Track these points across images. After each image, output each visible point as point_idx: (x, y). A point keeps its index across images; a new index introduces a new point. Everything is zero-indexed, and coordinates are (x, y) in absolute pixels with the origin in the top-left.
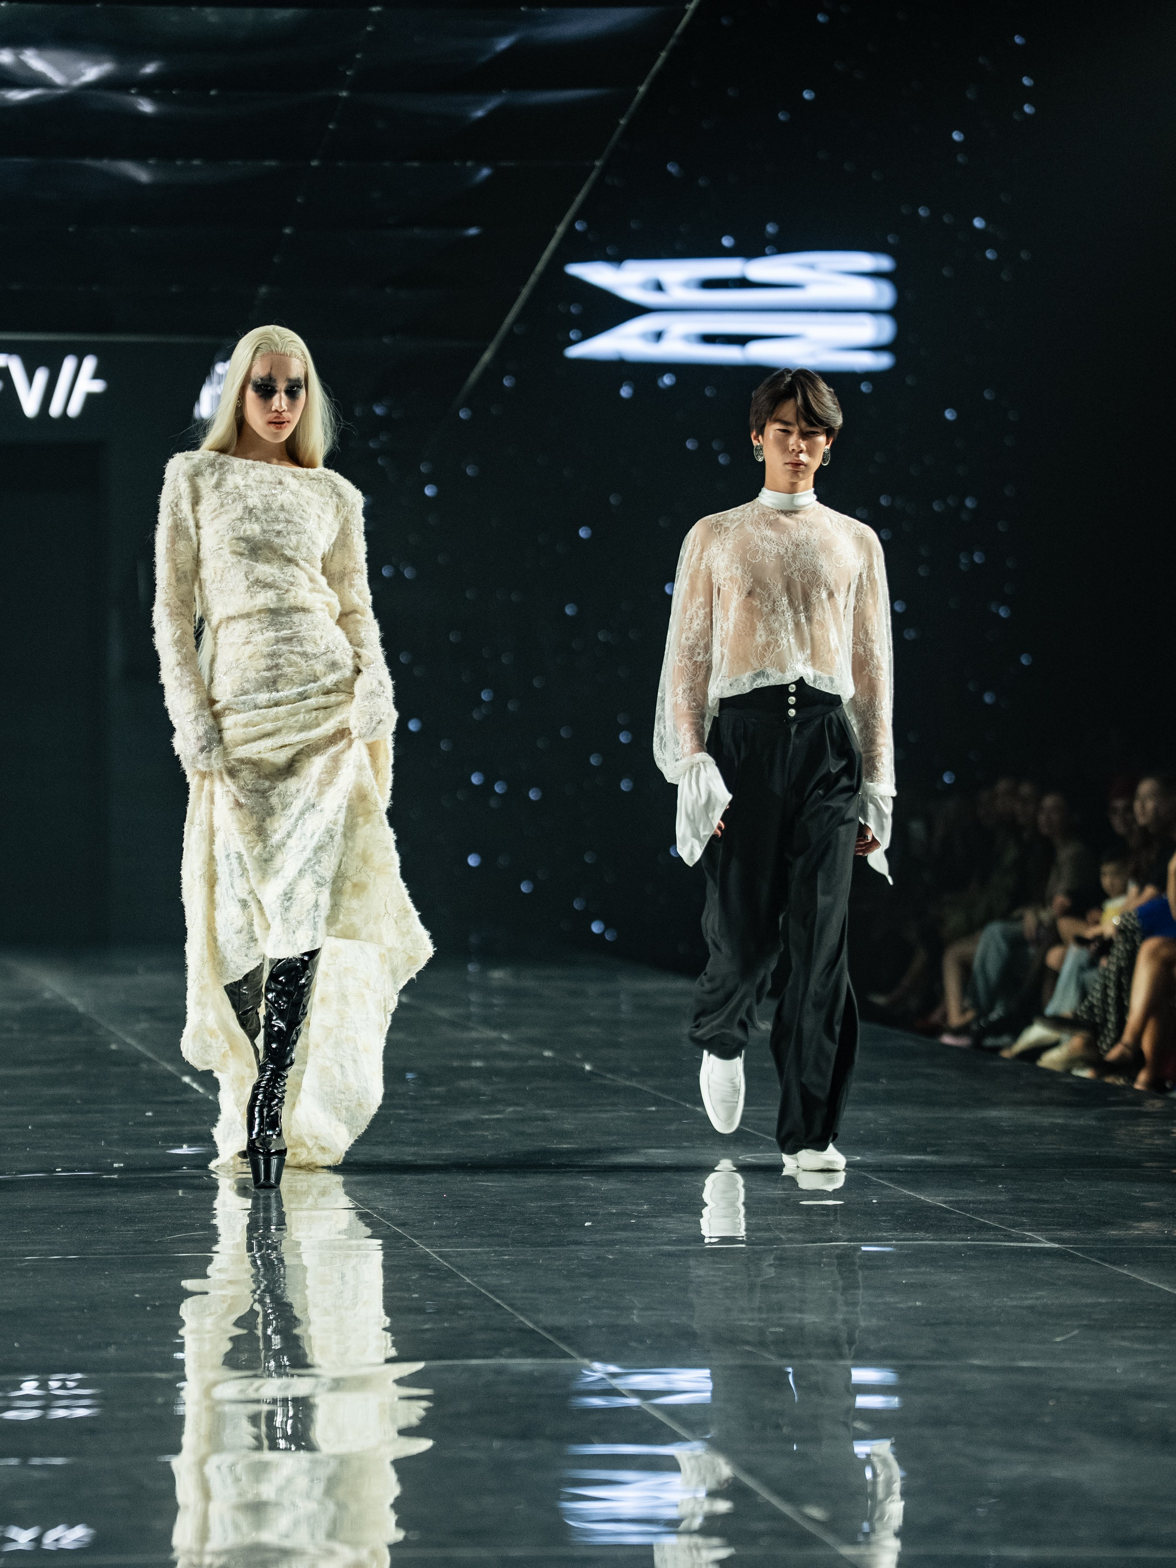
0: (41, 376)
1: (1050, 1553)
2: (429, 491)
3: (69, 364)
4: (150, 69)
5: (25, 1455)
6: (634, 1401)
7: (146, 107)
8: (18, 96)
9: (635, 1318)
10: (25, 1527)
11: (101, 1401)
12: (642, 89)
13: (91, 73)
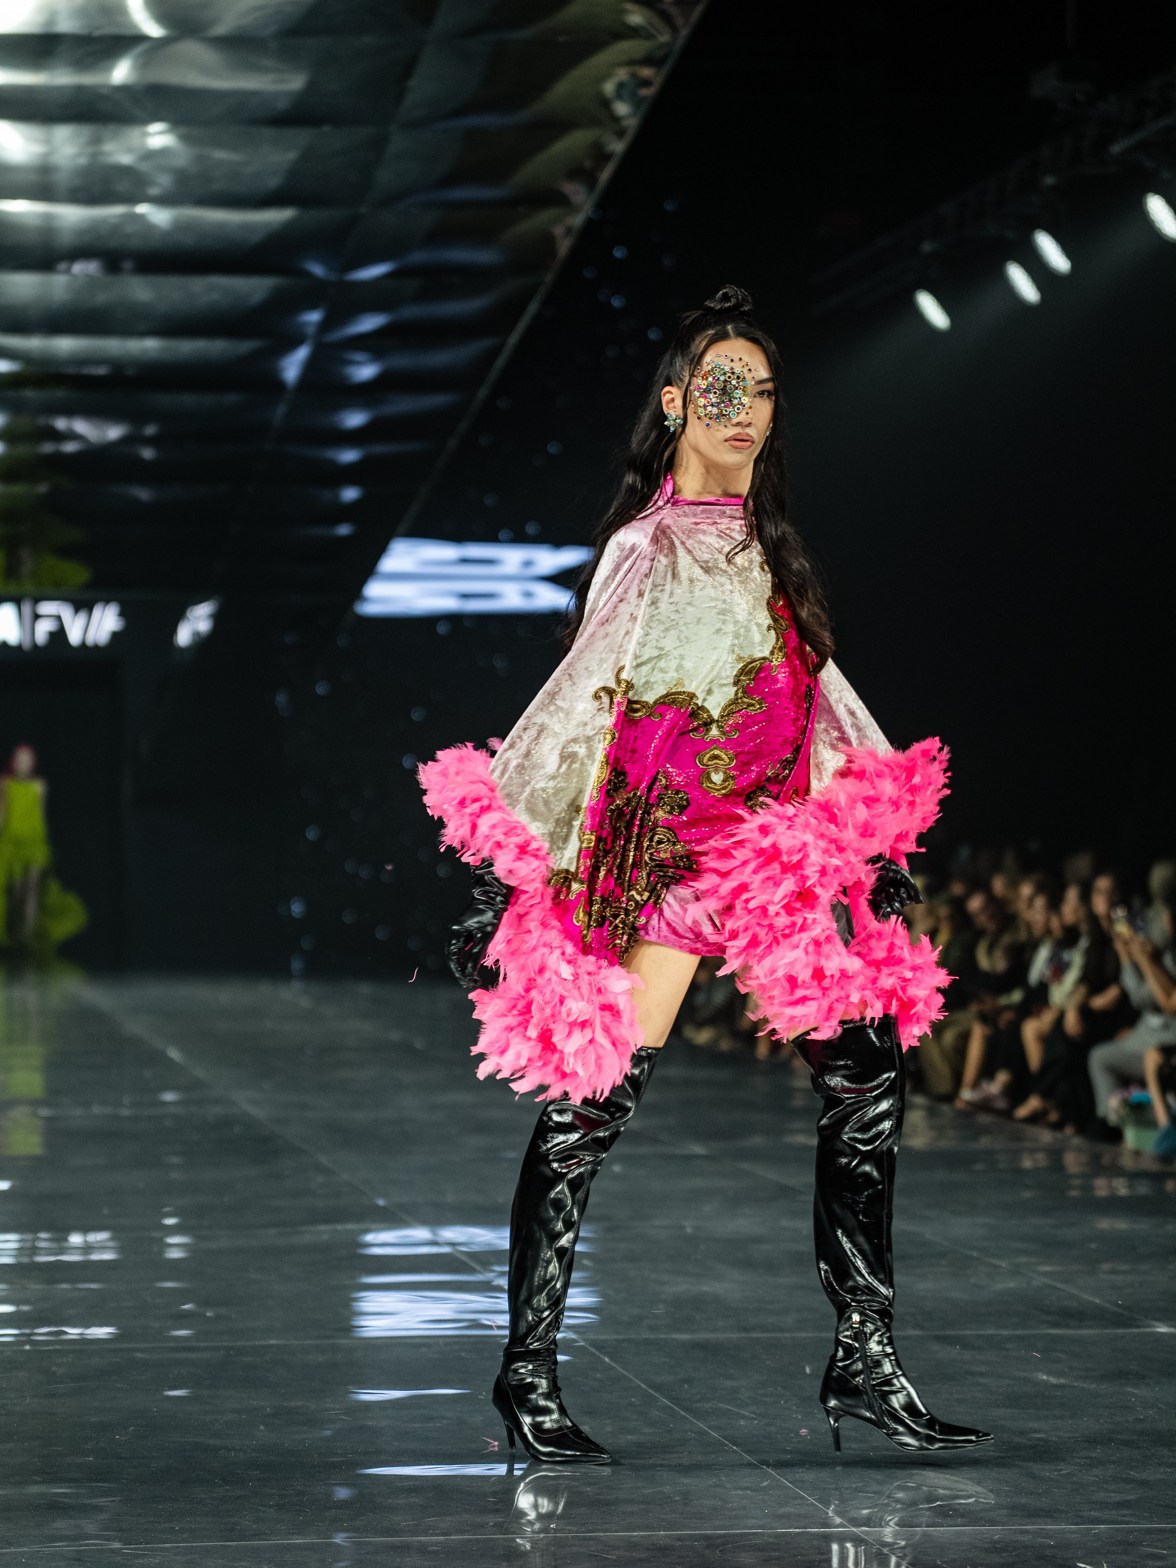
0: (81, 619)
1: (700, 1336)
2: (321, 689)
3: (97, 611)
4: (150, 430)
5: (73, 1281)
6: (446, 1250)
7: (147, 453)
8: (70, 447)
9: (450, 1198)
10: (74, 1326)
11: (120, 1249)
12: (452, 444)
13: (114, 432)
